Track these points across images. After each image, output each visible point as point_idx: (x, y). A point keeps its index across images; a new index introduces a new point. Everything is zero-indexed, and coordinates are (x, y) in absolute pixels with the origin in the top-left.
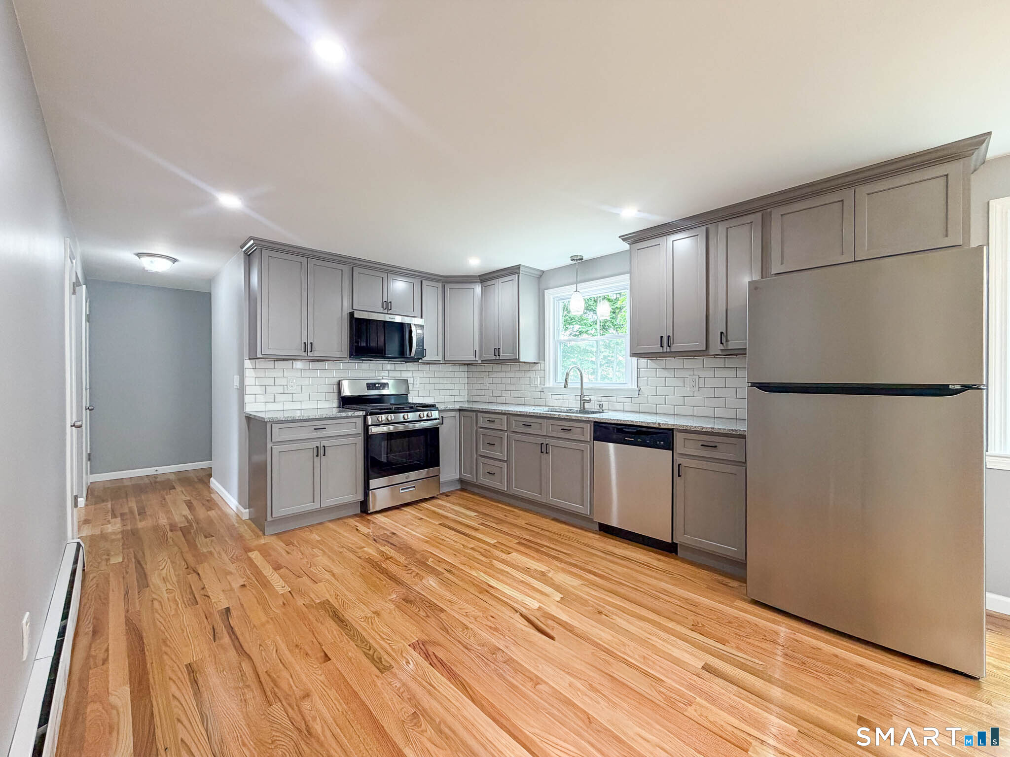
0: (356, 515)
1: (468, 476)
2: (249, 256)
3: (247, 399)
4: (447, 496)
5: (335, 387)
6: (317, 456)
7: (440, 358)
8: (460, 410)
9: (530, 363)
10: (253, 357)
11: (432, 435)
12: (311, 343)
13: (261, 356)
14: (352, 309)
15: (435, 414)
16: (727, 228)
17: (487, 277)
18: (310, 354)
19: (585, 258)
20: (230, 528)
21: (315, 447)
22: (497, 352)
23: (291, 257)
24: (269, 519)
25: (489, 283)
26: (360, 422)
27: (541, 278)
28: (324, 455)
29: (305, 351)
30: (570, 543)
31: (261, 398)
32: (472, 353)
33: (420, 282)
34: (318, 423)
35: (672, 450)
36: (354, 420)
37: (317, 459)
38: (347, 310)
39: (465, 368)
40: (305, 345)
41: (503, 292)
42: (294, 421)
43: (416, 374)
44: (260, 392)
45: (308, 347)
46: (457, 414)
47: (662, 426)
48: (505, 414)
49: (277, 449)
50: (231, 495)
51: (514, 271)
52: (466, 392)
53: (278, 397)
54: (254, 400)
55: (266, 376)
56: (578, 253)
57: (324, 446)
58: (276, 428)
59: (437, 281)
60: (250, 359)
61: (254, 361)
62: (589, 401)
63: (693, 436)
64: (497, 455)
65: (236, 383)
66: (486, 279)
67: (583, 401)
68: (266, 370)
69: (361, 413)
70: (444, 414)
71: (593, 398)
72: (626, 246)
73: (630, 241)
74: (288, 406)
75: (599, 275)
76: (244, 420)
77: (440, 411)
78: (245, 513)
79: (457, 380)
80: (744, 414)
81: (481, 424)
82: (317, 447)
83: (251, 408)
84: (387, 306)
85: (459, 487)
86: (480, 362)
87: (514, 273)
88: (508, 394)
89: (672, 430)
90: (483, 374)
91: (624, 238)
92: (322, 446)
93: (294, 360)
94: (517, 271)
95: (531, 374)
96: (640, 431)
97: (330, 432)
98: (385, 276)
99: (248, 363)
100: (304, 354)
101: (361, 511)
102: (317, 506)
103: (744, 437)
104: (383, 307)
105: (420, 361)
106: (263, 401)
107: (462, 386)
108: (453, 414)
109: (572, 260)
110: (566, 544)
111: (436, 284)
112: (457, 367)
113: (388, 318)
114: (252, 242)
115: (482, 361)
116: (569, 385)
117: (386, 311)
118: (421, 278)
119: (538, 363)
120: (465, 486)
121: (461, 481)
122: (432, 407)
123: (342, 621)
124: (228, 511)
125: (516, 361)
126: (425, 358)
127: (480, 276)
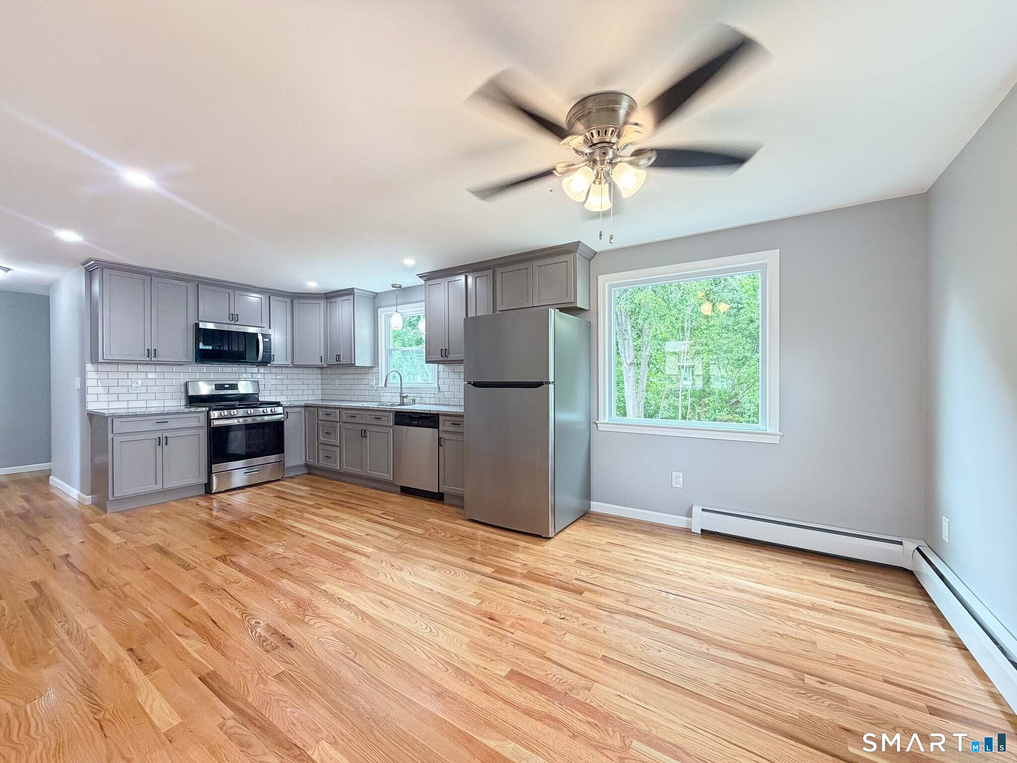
0: (201, 496)
1: (311, 461)
2: (90, 273)
3: (89, 398)
4: (292, 478)
5: (183, 388)
6: (159, 445)
7: (289, 362)
8: (306, 406)
9: (369, 367)
10: (94, 360)
11: (278, 426)
12: (155, 350)
13: (103, 361)
14: (198, 320)
15: (279, 410)
16: (476, 278)
17: (332, 295)
18: (153, 359)
19: (403, 287)
20: (72, 512)
21: (157, 437)
22: (338, 357)
23: (134, 276)
24: (111, 498)
25: (333, 300)
26: (203, 417)
27: (375, 299)
28: (166, 444)
29: (148, 357)
30: (373, 500)
31: (103, 397)
32: (320, 358)
33: (268, 298)
34: (162, 417)
35: (438, 428)
36: (197, 415)
37: (159, 449)
38: (192, 321)
39: (319, 371)
40: (149, 352)
41: (342, 309)
42: (136, 415)
43: (267, 376)
44: (103, 392)
45: (151, 353)
46: (302, 410)
47: (432, 412)
48: (338, 408)
49: (117, 440)
50: (74, 487)
51: (349, 292)
52: (320, 392)
53: (122, 397)
54: (96, 400)
55: (110, 378)
56: (398, 283)
57: (166, 437)
58: (117, 422)
59: (287, 296)
60: (92, 363)
61: (95, 365)
62: (406, 397)
63: (448, 418)
64: (332, 441)
65: (78, 384)
66: (330, 297)
67: (402, 397)
68: (110, 373)
69: (204, 409)
70: (289, 410)
71: (409, 395)
72: (421, 282)
73: (425, 278)
74: (132, 405)
75: (415, 300)
76: (86, 416)
77: (284, 408)
78: (88, 499)
79: (310, 382)
80: (462, 403)
81: (321, 417)
82: (159, 438)
83: (93, 406)
84: (234, 318)
85: (307, 472)
86: (325, 366)
87: (350, 294)
88: (352, 393)
89: (438, 415)
90: (333, 376)
91: (421, 276)
92: (164, 436)
93: (140, 364)
94: (352, 292)
95: (370, 377)
96: (420, 416)
97: (172, 424)
98: (231, 292)
99: (89, 367)
100: (148, 359)
101: (206, 493)
102: (159, 487)
103: (462, 416)
104: (229, 319)
105: (269, 365)
106: (105, 400)
107: (315, 387)
108: (298, 409)
109: (393, 287)
110: (371, 502)
111: (285, 299)
112: (310, 371)
113: (234, 328)
114: (93, 262)
115: (328, 365)
116: (388, 385)
117: (233, 322)
118: (270, 293)
119: (374, 367)
120: (311, 471)
121: (307, 466)
122: (278, 404)
123: (165, 552)
124: (70, 500)
125: (352, 365)
126: (274, 363)
127: (324, 294)
